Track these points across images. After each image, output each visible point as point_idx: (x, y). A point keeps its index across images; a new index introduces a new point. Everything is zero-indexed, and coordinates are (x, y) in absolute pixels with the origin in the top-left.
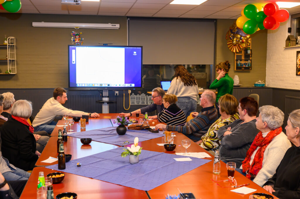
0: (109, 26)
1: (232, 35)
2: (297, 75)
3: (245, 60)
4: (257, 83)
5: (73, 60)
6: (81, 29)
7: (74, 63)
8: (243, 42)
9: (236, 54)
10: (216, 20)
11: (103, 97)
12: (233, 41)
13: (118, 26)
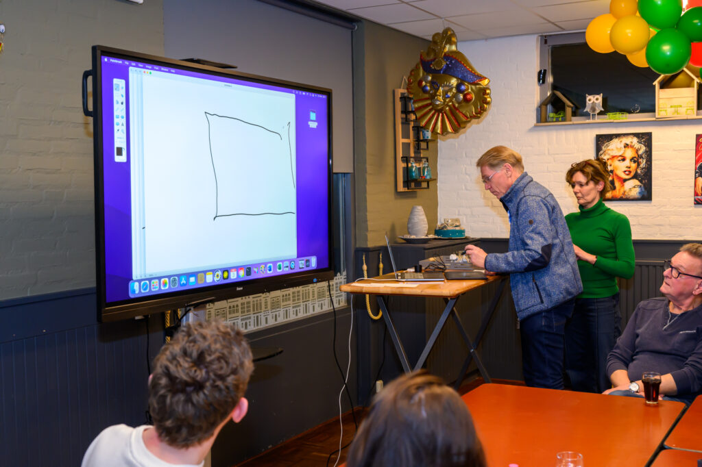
1: (430, 78)
7: (123, 158)
9: (401, 140)
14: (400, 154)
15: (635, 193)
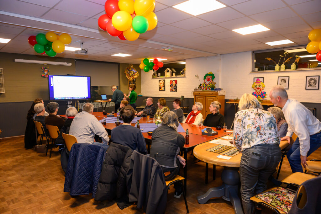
0: (65, 64)
1: (129, 71)
2: (159, 90)
3: (133, 84)
4: (139, 94)
5: (52, 83)
6: (48, 65)
7: (52, 85)
8: (135, 75)
9: (129, 81)
10: (119, 63)
11: (68, 105)
12: (129, 74)
13: (70, 64)
14: (129, 83)
15: (163, 89)
